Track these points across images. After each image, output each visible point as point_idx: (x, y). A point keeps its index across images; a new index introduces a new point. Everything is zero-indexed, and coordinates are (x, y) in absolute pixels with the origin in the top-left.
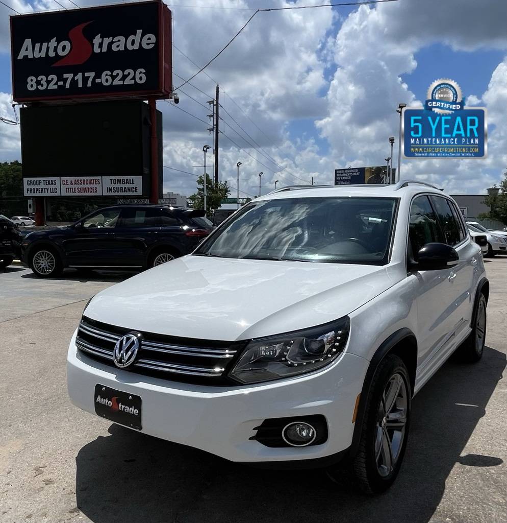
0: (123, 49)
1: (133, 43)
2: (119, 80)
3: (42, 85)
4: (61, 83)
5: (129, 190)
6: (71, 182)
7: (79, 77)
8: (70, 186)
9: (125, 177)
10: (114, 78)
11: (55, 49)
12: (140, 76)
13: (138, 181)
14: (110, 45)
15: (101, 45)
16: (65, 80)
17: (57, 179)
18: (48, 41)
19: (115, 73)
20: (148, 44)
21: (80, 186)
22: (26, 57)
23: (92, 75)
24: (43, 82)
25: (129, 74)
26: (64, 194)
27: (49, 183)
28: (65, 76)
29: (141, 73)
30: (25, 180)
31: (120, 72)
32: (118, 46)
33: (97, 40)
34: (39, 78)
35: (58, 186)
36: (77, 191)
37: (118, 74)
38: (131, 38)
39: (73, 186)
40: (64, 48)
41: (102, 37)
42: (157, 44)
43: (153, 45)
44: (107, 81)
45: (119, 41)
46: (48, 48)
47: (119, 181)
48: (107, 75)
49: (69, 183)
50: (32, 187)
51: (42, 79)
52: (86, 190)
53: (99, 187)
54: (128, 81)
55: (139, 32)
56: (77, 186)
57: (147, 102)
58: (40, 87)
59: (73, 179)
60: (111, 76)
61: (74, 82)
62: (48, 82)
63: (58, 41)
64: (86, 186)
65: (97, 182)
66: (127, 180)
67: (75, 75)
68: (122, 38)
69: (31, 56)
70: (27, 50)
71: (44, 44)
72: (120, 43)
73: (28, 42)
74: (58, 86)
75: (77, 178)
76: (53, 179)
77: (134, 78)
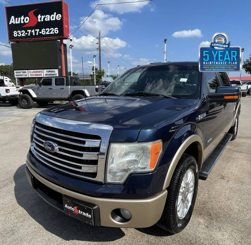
0: (49, 20)
1: (53, 18)
2: (48, 32)
3: (19, 35)
4: (26, 34)
5: (53, 75)
6: (32, 72)
7: (33, 31)
8: (31, 74)
9: (52, 70)
10: (46, 31)
11: (24, 20)
12: (56, 31)
13: (56, 71)
14: (44, 18)
15: (41, 19)
16: (28, 32)
17: (27, 71)
18: (21, 17)
19: (47, 30)
20: (58, 18)
21: (35, 73)
22: (12, 23)
23: (38, 30)
24: (20, 33)
25: (52, 30)
26: (30, 76)
27: (24, 72)
28: (28, 31)
29: (56, 29)
30: (15, 71)
31: (48, 29)
32: (47, 19)
33: (39, 16)
34: (18, 32)
35: (27, 74)
36: (34, 75)
37: (48, 30)
38: (52, 16)
39: (33, 74)
40: (27, 20)
41: (41, 15)
42: (62, 18)
43: (61, 18)
44: (44, 33)
45: (48, 17)
46: (21, 20)
47: (50, 71)
48: (44, 30)
49: (31, 72)
50: (18, 74)
51: (19, 32)
52: (38, 75)
53: (42, 74)
54: (52, 33)
55: (55, 13)
56: (34, 74)
57: (59, 41)
58: (18, 35)
59: (33, 71)
60: (45, 31)
61: (31, 33)
62: (22, 33)
63: (25, 17)
64: (37, 73)
65: (41, 72)
66: (53, 71)
67: (32, 30)
68: (49, 16)
69: (14, 23)
70: (12, 20)
71: (19, 18)
72: (48, 18)
73: (13, 17)
74: (26, 35)
75: (34, 70)
76: (25, 71)
77: (54, 32)
